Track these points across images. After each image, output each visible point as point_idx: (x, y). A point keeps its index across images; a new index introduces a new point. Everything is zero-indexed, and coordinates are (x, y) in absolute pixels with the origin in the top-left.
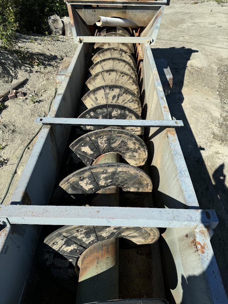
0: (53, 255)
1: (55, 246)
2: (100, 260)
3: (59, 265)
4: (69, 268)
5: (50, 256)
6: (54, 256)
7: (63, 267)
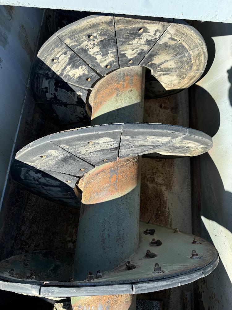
0: (53, 82)
1: (55, 66)
2: (121, 93)
3: (64, 101)
4: (77, 106)
5: (49, 83)
6: (56, 85)
7: (70, 104)
